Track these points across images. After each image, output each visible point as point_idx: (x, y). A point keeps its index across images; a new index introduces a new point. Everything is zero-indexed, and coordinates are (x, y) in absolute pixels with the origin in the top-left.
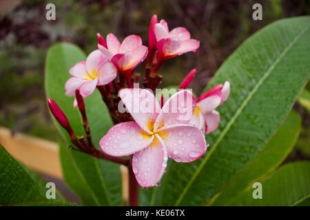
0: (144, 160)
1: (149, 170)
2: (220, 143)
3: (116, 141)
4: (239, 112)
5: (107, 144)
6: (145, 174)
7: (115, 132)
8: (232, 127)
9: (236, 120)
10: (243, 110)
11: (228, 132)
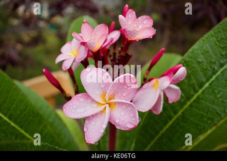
0: (93, 123)
1: (94, 131)
2: (186, 110)
3: (75, 107)
4: (207, 85)
5: (68, 108)
6: (91, 134)
7: (76, 100)
8: (198, 98)
9: (203, 92)
10: (210, 84)
11: (194, 101)
